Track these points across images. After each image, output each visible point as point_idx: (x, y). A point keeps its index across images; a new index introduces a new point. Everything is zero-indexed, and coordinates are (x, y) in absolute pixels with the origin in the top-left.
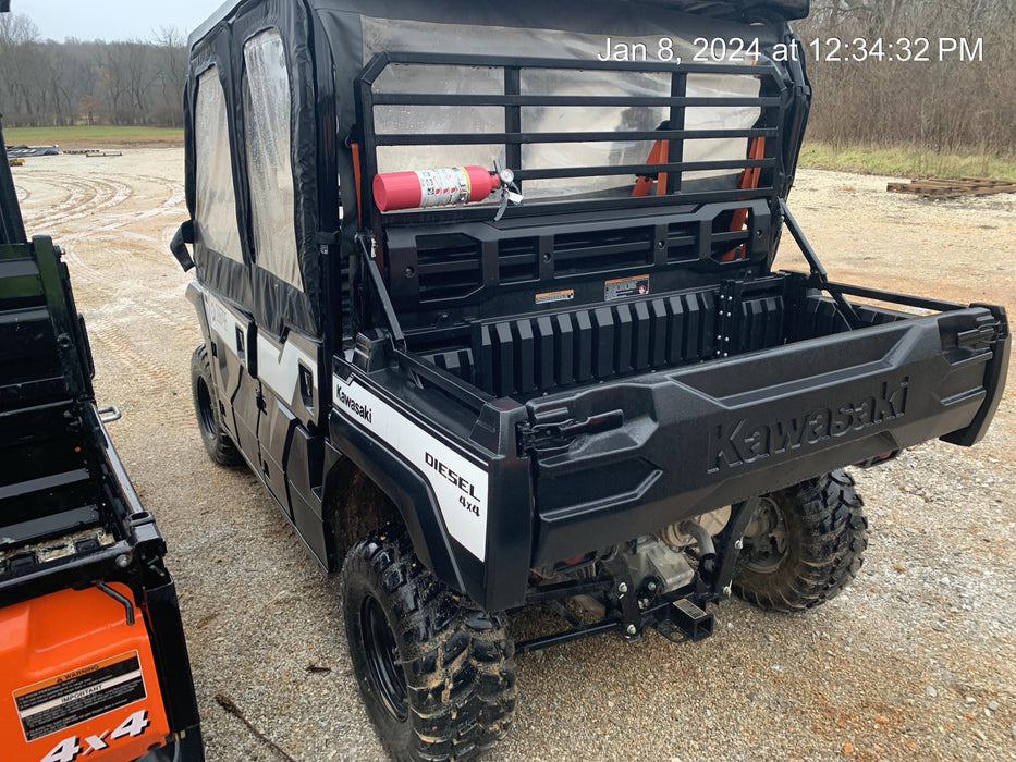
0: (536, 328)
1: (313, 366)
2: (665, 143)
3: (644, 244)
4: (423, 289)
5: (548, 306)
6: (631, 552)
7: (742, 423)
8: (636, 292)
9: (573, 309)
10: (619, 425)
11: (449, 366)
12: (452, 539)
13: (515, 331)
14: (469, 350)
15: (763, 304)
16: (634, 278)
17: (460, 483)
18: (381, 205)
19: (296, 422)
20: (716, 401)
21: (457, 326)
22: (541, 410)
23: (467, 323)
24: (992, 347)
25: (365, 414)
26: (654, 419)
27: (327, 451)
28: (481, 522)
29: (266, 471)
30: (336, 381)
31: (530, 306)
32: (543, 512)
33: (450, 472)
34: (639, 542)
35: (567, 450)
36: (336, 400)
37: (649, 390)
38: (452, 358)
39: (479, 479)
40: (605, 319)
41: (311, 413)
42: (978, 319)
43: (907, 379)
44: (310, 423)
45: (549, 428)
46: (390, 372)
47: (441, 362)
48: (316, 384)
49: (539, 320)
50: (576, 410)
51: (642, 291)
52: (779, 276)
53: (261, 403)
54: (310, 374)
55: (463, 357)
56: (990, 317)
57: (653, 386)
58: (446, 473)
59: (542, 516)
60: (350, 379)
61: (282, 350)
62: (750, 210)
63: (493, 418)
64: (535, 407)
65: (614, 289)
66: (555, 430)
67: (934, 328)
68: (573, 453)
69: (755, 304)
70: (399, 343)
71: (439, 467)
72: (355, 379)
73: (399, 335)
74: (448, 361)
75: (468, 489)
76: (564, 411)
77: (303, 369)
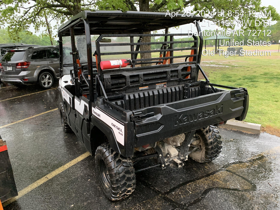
0: (139, 95)
1: (87, 105)
2: (169, 52)
3: (165, 75)
4: (112, 87)
5: (142, 90)
6: (163, 147)
7: (182, 115)
8: (164, 86)
9: (148, 91)
10: (153, 116)
11: (118, 104)
12: (117, 142)
13: (134, 96)
14: (123, 100)
15: (195, 89)
16: (163, 83)
17: (119, 129)
18: (102, 68)
19: (84, 119)
20: (176, 110)
21: (121, 95)
22: (135, 112)
23: (123, 94)
24: (244, 97)
25: (99, 115)
26: (161, 114)
27: (91, 125)
28: (123, 137)
29: (77, 132)
30: (93, 108)
31: (138, 90)
32: (137, 134)
33: (117, 127)
34: (165, 145)
35: (142, 121)
36: (93, 113)
37: (160, 108)
38: (119, 102)
39: (122, 127)
40: (156, 93)
41: (87, 117)
42: (240, 91)
43: (222, 105)
44: (87, 119)
45: (137, 116)
46: (105, 106)
47: (116, 103)
48: (88, 110)
49: (140, 94)
50: (143, 112)
51: (165, 86)
52: (199, 82)
53: (76, 115)
54: (87, 107)
55: (122, 102)
56: (243, 90)
57: (161, 107)
58: (116, 127)
59: (137, 135)
60: (96, 108)
61: (80, 102)
62: (191, 66)
63: (125, 114)
64: (134, 112)
65: (158, 86)
66: (139, 117)
67: (229, 93)
68: (143, 121)
69: (193, 88)
70: (106, 99)
71: (114, 126)
72: (97, 108)
73: (106, 97)
74: (118, 103)
75: (120, 130)
76: (141, 112)
77: (85, 106)
